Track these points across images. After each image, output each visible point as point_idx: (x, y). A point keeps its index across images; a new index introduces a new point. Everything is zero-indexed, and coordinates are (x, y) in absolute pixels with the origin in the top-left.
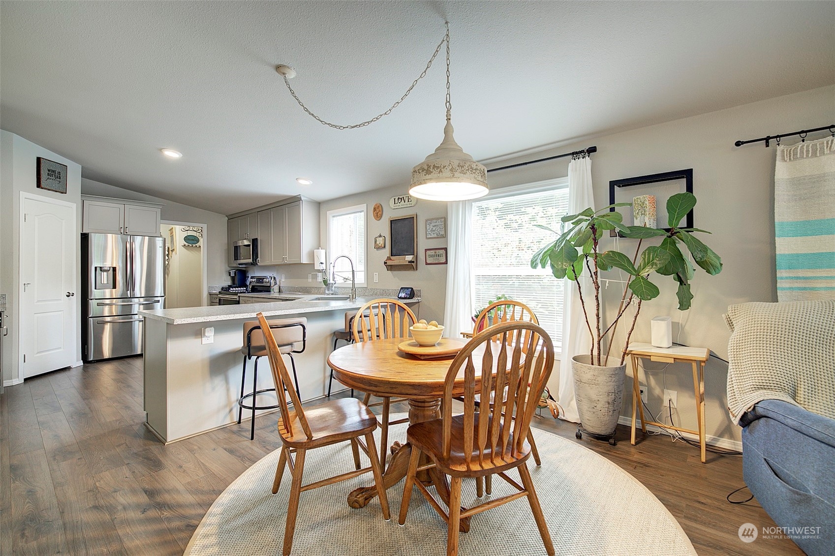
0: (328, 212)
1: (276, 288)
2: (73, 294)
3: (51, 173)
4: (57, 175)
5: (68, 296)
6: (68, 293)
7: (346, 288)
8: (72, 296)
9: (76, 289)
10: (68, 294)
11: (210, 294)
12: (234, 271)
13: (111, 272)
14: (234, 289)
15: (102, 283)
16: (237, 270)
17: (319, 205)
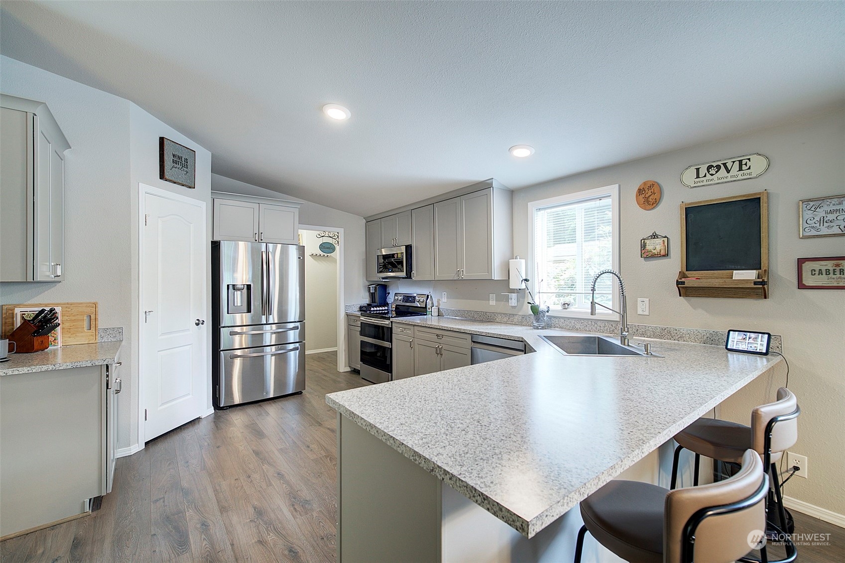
0: (529, 203)
1: (435, 311)
2: (203, 321)
3: (177, 159)
4: (183, 162)
5: (197, 324)
6: (198, 320)
7: (569, 318)
8: (202, 324)
9: (207, 316)
10: (197, 322)
11: (348, 315)
12: (374, 286)
13: (245, 290)
14: (375, 309)
15: (236, 305)
16: (379, 285)
17: (512, 194)
